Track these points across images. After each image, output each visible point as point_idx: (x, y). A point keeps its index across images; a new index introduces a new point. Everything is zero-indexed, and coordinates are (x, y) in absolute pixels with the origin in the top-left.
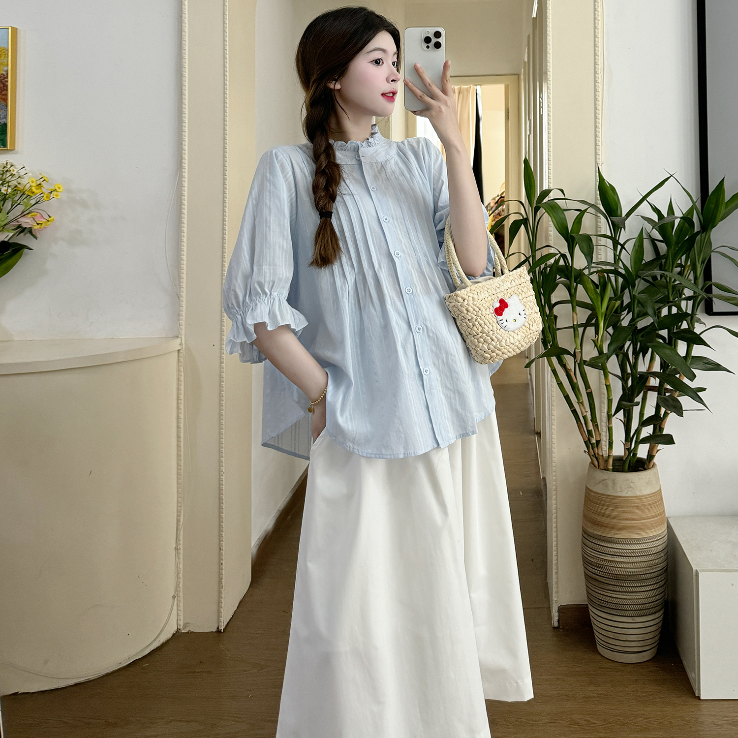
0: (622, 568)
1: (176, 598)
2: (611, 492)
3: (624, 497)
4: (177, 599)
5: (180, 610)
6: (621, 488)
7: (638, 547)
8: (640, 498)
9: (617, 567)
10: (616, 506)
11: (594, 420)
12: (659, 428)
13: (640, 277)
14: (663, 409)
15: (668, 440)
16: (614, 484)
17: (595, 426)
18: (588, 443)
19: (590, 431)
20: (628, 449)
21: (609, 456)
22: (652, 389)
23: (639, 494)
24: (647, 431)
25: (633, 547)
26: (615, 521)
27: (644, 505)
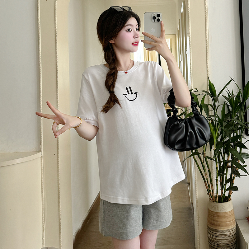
2: (217, 211)
3: (221, 213)
6: (220, 209)
8: (226, 213)
10: (219, 217)
11: (211, 181)
12: (232, 184)
13: (224, 121)
14: (233, 175)
15: (236, 189)
16: (218, 207)
17: (212, 184)
18: (208, 190)
19: (209, 185)
20: (223, 193)
21: (217, 196)
22: (229, 167)
23: (226, 211)
24: (228, 185)
25: (225, 233)
26: (219, 223)
27: (228, 216)
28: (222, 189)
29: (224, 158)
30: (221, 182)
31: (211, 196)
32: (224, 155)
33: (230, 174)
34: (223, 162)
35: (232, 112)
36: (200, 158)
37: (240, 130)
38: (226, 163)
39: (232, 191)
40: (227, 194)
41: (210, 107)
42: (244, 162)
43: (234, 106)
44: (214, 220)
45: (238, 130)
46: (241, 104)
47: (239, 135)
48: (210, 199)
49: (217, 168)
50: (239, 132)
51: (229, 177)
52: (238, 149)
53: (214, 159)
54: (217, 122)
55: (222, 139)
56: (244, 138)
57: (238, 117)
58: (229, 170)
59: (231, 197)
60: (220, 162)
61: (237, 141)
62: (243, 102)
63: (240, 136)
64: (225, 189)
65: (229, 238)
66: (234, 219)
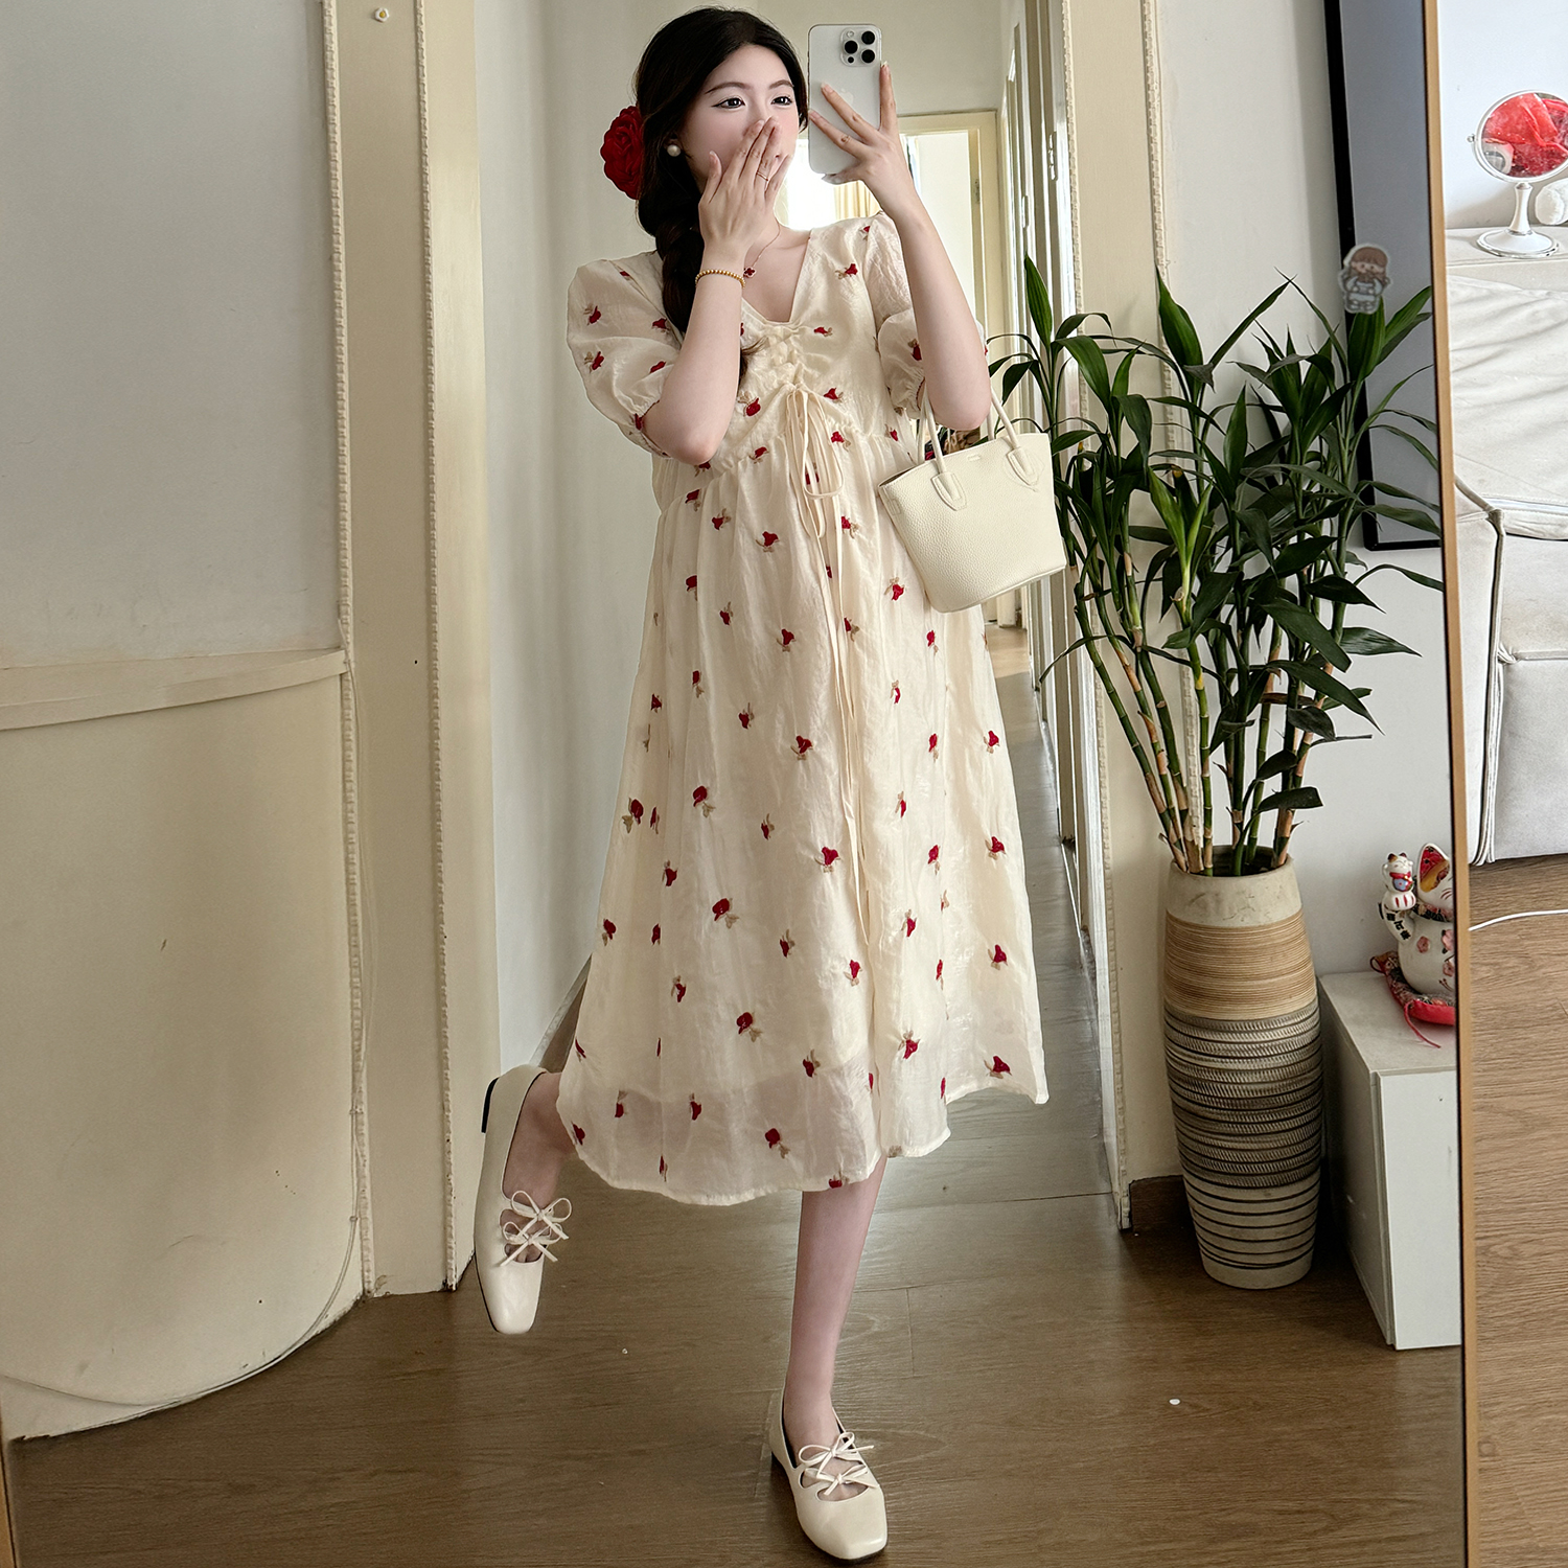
0: (1241, 1083)
1: (358, 1223)
3: (1237, 930)
4: (360, 1223)
5: (368, 1249)
6: (1232, 910)
7: (1269, 1036)
8: (1266, 929)
9: (1233, 1083)
10: (1223, 951)
12: (1293, 777)
14: (1299, 735)
15: (1309, 799)
16: (1218, 902)
17: (1178, 780)
18: (1166, 816)
20: (1239, 825)
21: (1205, 848)
23: (1263, 921)
25: (1260, 1037)
26: (1224, 982)
27: (1275, 946)
28: (1235, 805)
29: (1241, 655)
30: (1231, 772)
32: (1245, 636)
33: (1282, 730)
34: (1240, 671)
35: (1291, 438)
37: (1336, 518)
38: (1255, 682)
40: (1266, 833)
43: (1300, 410)
46: (1339, 395)
48: (1176, 860)
49: (1200, 692)
51: (1274, 746)
52: (1325, 609)
56: (1353, 559)
57: (1326, 463)
58: (1279, 714)
59: (1289, 849)
60: (1225, 674)
62: (1348, 387)
64: (1254, 807)
65: (1280, 1061)
66: (1305, 964)
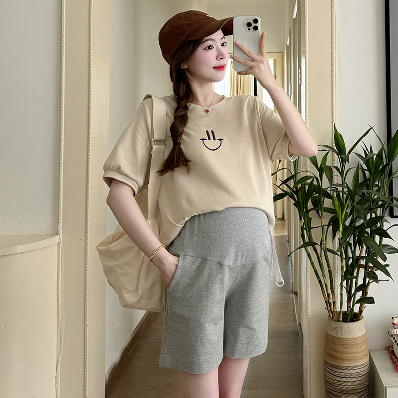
0: (345, 385)
2: (340, 336)
3: (347, 339)
6: (345, 333)
7: (354, 371)
8: (355, 339)
9: (343, 385)
10: (342, 345)
11: (332, 288)
12: (365, 293)
13: (357, 194)
14: (368, 279)
15: (371, 301)
16: (341, 330)
17: (333, 292)
18: (328, 303)
19: (328, 295)
20: (350, 307)
21: (340, 312)
22: (361, 266)
23: (354, 336)
24: (359, 295)
25: (352, 372)
26: (342, 355)
27: (358, 344)
28: (349, 301)
29: (353, 252)
30: (349, 290)
31: (332, 312)
32: (355, 247)
33: (363, 277)
34: (353, 258)
35: (369, 179)
36: (316, 251)
37: (382, 209)
38: (357, 260)
39: (366, 305)
40: (356, 309)
41: (335, 170)
42: (385, 259)
43: (373, 171)
44: (335, 351)
45: (379, 209)
46: (384, 167)
47: (380, 216)
48: (330, 316)
49: (342, 267)
50: (379, 212)
51: (360, 282)
52: (377, 238)
53: (339, 253)
54: (345, 196)
55: (352, 222)
56: (386, 221)
57: (379, 188)
58: (362, 271)
59: (363, 314)
60: (347, 259)
61: (376, 226)
62: (387, 165)
63: (380, 219)
64: (353, 302)
65: (357, 379)
66: (366, 349)
